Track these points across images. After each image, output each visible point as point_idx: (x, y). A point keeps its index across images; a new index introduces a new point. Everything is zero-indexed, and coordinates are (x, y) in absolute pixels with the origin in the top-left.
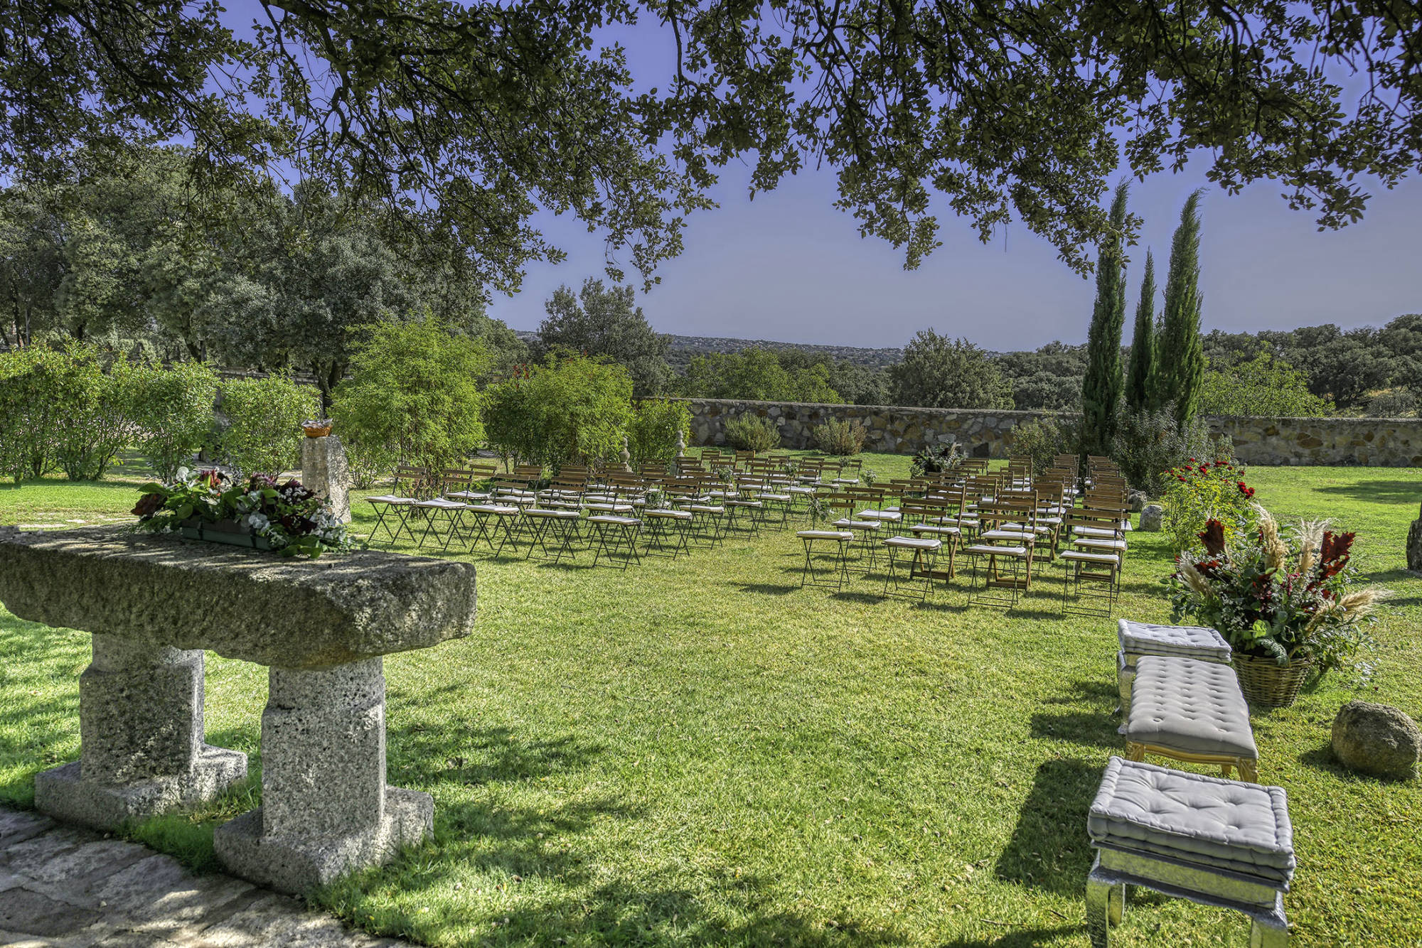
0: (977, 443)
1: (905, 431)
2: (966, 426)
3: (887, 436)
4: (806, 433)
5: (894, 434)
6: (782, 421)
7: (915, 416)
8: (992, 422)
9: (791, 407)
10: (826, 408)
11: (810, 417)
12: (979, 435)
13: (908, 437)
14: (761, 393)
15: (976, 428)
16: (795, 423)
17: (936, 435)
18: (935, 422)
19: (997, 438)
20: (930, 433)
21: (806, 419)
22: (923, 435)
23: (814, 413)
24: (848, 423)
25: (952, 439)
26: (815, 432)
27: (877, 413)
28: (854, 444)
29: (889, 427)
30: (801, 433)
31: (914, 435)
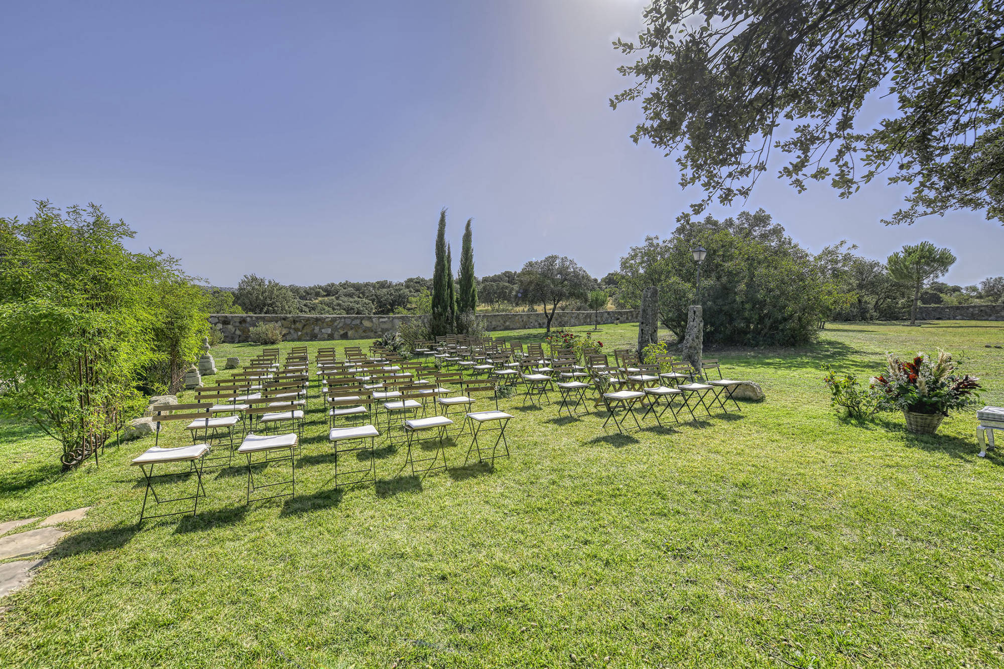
0: (342, 332)
1: (303, 328)
2: (336, 324)
3: (292, 331)
4: (238, 332)
5: (296, 330)
6: (221, 326)
7: (308, 319)
8: (348, 321)
9: (224, 317)
10: (250, 317)
11: (240, 323)
13: (304, 332)
15: (341, 325)
16: (230, 327)
17: (320, 329)
18: (319, 322)
20: (317, 329)
21: (238, 324)
22: (314, 329)
23: (243, 321)
24: (272, 325)
25: (329, 331)
26: (245, 331)
27: (284, 319)
28: (280, 337)
29: (293, 326)
30: (234, 333)
31: (308, 330)
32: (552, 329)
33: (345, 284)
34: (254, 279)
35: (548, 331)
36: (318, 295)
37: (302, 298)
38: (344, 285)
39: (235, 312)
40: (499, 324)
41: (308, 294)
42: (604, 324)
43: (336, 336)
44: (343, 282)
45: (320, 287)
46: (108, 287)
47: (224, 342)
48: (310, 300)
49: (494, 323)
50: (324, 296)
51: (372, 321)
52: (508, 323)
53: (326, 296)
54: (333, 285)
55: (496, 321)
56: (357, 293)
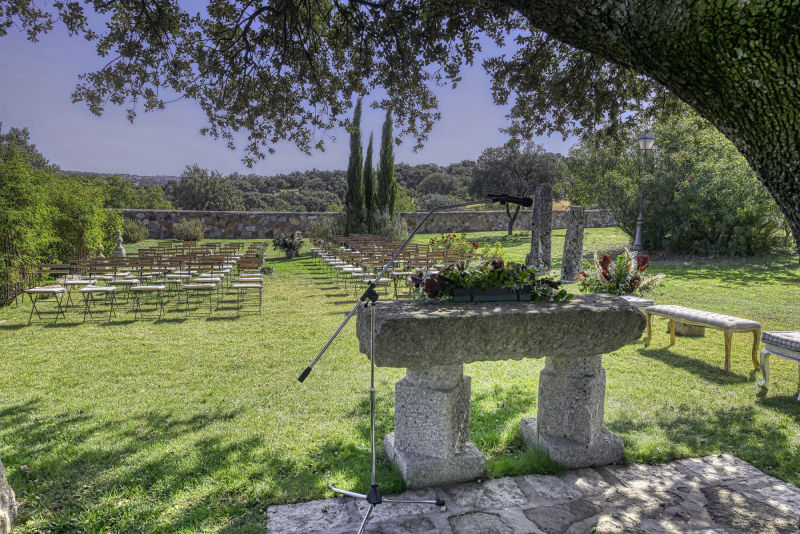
0: (267, 231)
1: (226, 225)
2: (260, 221)
3: (216, 228)
4: (164, 228)
5: (220, 227)
6: (146, 222)
7: (232, 216)
8: (274, 219)
9: (152, 213)
10: (176, 213)
11: (166, 219)
12: (267, 226)
13: (228, 229)
14: (123, 204)
15: (266, 222)
16: (156, 222)
17: (244, 226)
18: (243, 219)
19: (277, 227)
20: (241, 226)
21: (163, 220)
22: (237, 227)
23: (168, 216)
24: (193, 222)
25: (253, 229)
26: (169, 227)
27: (208, 215)
28: (201, 234)
29: (216, 223)
30: (160, 229)
31: (231, 227)
32: (514, 233)
33: (312, 173)
34: (197, 170)
35: (510, 233)
36: (280, 186)
37: (262, 190)
38: (311, 175)
39: (165, 208)
40: (455, 224)
41: (269, 185)
42: (607, 226)
43: (260, 234)
44: (310, 170)
45: (284, 177)
46: (20, 194)
47: (150, 238)
48: (271, 192)
49: (449, 223)
50: (286, 188)
51: (299, 219)
52: (467, 224)
53: (290, 187)
54: (298, 174)
55: (451, 221)
56: (324, 184)
